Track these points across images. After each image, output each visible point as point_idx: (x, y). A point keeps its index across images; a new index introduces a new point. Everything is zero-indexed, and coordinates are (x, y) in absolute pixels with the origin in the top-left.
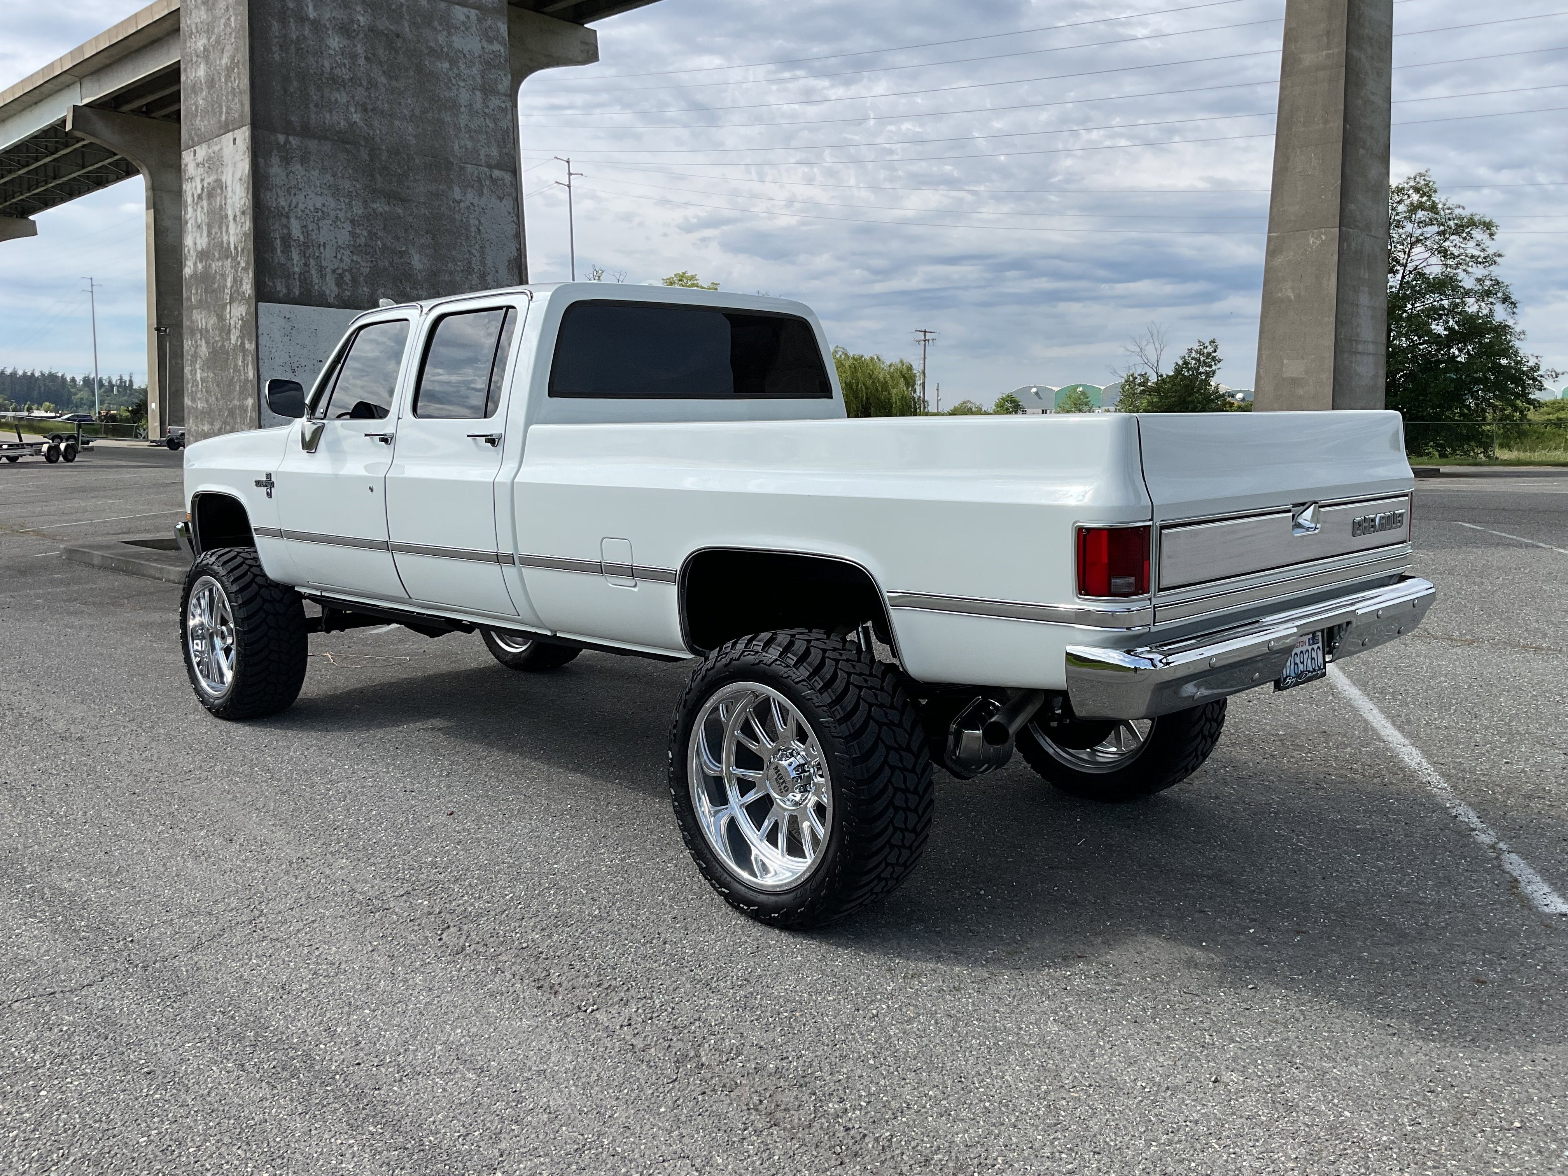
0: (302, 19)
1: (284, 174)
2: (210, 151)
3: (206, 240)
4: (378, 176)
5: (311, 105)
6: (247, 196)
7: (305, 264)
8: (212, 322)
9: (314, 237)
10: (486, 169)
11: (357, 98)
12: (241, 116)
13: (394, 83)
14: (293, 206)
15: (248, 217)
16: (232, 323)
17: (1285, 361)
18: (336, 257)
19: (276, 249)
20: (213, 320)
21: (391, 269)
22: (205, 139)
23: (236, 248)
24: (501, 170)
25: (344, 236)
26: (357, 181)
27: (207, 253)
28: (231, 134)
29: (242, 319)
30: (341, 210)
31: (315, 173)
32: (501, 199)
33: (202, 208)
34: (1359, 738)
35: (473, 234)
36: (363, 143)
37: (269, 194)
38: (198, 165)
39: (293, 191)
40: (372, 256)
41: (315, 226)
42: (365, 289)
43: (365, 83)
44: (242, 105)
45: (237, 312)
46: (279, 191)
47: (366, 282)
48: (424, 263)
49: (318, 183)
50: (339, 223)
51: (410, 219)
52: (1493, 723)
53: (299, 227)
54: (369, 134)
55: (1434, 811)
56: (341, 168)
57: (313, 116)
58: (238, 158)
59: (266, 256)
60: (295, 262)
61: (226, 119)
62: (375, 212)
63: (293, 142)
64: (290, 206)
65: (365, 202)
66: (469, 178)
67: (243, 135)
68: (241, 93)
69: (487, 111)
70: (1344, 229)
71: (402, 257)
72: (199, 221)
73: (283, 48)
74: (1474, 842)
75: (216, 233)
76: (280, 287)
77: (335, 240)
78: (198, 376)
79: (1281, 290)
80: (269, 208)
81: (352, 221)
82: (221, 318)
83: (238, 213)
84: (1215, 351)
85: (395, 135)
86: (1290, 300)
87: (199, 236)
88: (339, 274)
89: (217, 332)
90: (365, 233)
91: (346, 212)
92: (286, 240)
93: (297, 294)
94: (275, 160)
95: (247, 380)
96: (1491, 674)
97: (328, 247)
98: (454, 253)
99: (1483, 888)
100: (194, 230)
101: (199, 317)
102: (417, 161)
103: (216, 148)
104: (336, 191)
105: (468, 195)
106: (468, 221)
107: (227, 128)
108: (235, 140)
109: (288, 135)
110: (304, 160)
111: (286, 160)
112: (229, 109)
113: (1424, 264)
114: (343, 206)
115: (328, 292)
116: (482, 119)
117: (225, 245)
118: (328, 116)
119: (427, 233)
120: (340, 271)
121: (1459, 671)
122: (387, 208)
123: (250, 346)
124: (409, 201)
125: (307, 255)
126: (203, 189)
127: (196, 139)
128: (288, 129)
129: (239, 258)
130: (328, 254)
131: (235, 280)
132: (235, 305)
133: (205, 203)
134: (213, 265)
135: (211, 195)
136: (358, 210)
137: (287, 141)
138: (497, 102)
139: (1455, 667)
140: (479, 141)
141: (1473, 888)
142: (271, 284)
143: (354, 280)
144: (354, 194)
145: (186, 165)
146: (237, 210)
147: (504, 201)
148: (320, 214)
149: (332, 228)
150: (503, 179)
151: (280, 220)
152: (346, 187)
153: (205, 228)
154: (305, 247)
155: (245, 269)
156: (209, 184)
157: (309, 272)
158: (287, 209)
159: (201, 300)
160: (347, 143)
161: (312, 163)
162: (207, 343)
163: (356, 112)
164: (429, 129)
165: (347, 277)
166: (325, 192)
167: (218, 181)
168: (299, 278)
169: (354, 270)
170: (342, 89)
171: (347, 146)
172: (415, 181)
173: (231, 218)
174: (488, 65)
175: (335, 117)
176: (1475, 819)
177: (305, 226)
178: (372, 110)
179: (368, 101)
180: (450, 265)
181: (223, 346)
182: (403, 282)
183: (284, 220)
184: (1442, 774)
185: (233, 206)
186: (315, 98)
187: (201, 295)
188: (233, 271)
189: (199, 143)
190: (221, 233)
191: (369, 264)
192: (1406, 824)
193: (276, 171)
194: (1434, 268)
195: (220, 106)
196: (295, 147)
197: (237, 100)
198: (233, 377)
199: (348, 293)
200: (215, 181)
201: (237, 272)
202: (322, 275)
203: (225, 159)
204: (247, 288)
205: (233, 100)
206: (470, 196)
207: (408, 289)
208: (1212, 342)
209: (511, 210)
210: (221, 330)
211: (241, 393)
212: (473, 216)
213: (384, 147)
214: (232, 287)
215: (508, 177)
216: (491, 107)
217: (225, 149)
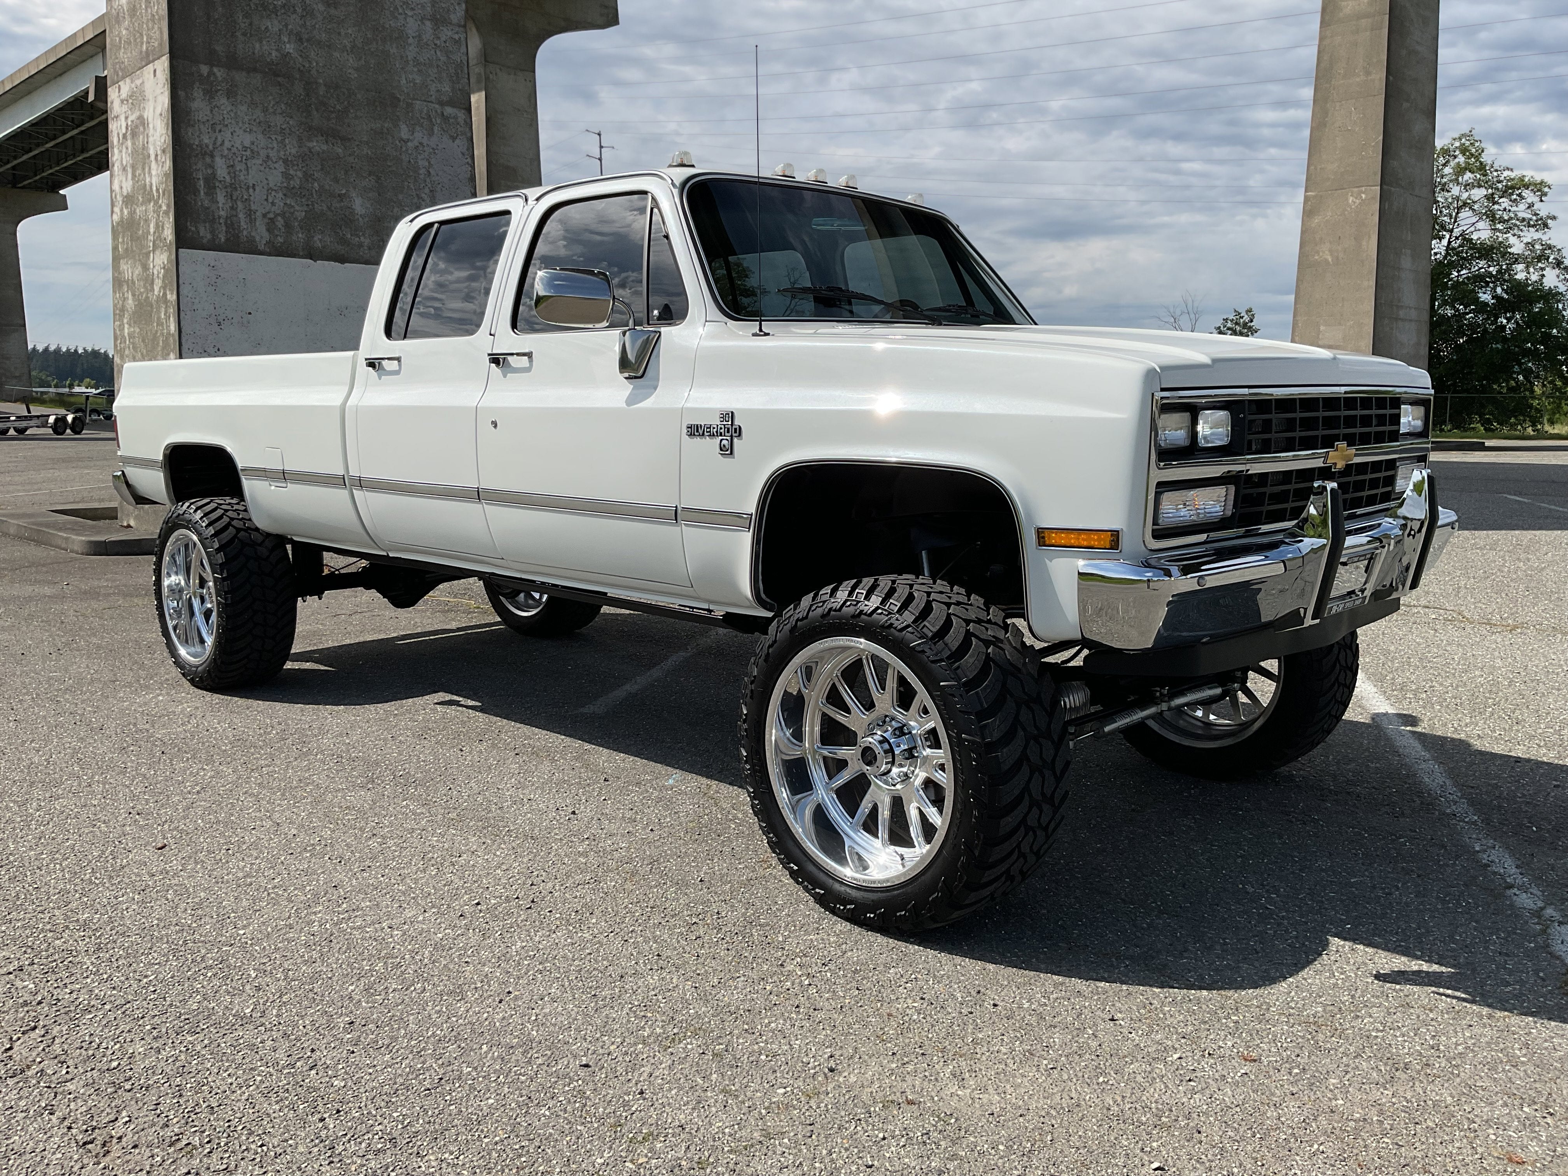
1: (208, 108)
2: (133, 86)
3: (130, 183)
4: (315, 113)
5: (238, 34)
6: (167, 133)
7: (232, 208)
8: (137, 272)
9: (242, 178)
10: (437, 106)
11: (290, 27)
12: (160, 45)
13: (333, 11)
14: (219, 143)
15: (168, 155)
16: (156, 272)
17: (1322, 328)
18: (267, 200)
19: (199, 191)
20: (138, 270)
21: (329, 213)
22: (128, 73)
23: (158, 190)
24: (453, 107)
25: (275, 178)
26: (291, 117)
27: (132, 197)
28: (151, 65)
29: (164, 268)
30: (273, 149)
31: (244, 108)
32: (454, 139)
33: (127, 148)
34: (1367, 749)
35: (422, 177)
36: (298, 76)
37: (190, 130)
38: (122, 101)
39: (218, 128)
40: (308, 199)
41: (243, 167)
42: (300, 235)
43: (299, 10)
44: (161, 33)
45: (160, 260)
46: (202, 126)
47: (301, 228)
48: (367, 208)
49: (246, 119)
50: (270, 163)
51: (351, 159)
52: (1540, 731)
53: (224, 167)
54: (304, 66)
55: (1457, 857)
56: (272, 103)
57: (240, 46)
58: (158, 91)
59: (188, 198)
60: (220, 205)
61: (147, 49)
62: (310, 152)
63: (218, 74)
64: (215, 144)
65: (300, 139)
66: (418, 115)
67: (162, 65)
68: (159, 19)
69: (438, 42)
70: (1385, 187)
71: (342, 201)
72: (124, 163)
74: (1512, 906)
75: (140, 175)
76: (204, 232)
77: (266, 182)
78: (126, 331)
79: (1318, 252)
80: (190, 146)
81: (285, 161)
82: (145, 267)
83: (159, 152)
84: (1252, 321)
85: (334, 67)
86: (1329, 263)
87: (124, 179)
88: (270, 219)
89: (142, 283)
90: (299, 174)
91: (279, 151)
92: (211, 181)
93: (223, 240)
94: (198, 93)
95: (169, 333)
96: (1537, 666)
97: (257, 188)
98: (400, 197)
99: (1522, 983)
100: (120, 173)
101: (125, 267)
102: (359, 96)
103: (138, 82)
104: (267, 128)
105: (416, 134)
106: (416, 162)
107: (148, 59)
108: (155, 71)
109: (212, 65)
110: (230, 94)
111: (210, 94)
112: (149, 37)
113: (1472, 229)
114: (275, 145)
115: (258, 238)
116: (433, 52)
117: (148, 188)
118: (257, 46)
119: (370, 175)
120: (271, 215)
121: (1499, 663)
122: (325, 147)
123: (172, 297)
124: (349, 140)
125: (234, 198)
126: (127, 128)
127: (120, 74)
128: (212, 59)
129: (160, 201)
130: (258, 196)
131: (157, 226)
132: (157, 252)
133: (129, 143)
134: (138, 211)
135: (134, 135)
136: (292, 149)
137: (211, 73)
138: (450, 33)
139: (1493, 659)
140: (430, 75)
141: (1508, 984)
142: (193, 229)
143: (288, 226)
144: (288, 131)
145: (112, 103)
146: (158, 148)
147: (457, 141)
148: (248, 153)
149: (262, 169)
150: (456, 118)
151: (204, 159)
152: (278, 124)
153: (130, 170)
154: (232, 188)
155: (166, 213)
156: (132, 121)
157: (236, 216)
158: (211, 147)
159: (127, 249)
160: (278, 76)
161: (239, 98)
162: (133, 295)
163: (289, 42)
164: (373, 61)
165: (280, 222)
166: (255, 129)
167: (141, 118)
168: (226, 223)
169: (287, 215)
170: (273, 16)
171: (279, 79)
172: (356, 117)
173: (153, 157)
175: (265, 47)
176: (1514, 870)
177: (232, 166)
178: (308, 40)
179: (303, 30)
180: (396, 210)
181: (147, 298)
182: (343, 227)
183: (208, 160)
184: (1472, 803)
185: (154, 144)
186: (243, 25)
187: (128, 243)
188: (155, 215)
189: (123, 78)
190: (144, 175)
191: (306, 208)
192: (1419, 876)
193: (199, 105)
194: (1482, 233)
195: (141, 35)
196: (220, 79)
197: (156, 26)
198: (157, 331)
199: (281, 240)
200: (138, 118)
201: (159, 216)
202: (251, 218)
203: (146, 94)
204: (169, 233)
205: (153, 28)
206: (419, 135)
207: (349, 236)
208: (1249, 311)
209: (465, 150)
210: (146, 280)
211: (163, 348)
212: (422, 156)
213: (321, 81)
214: (155, 233)
215: (461, 115)
216: (443, 39)
217: (146, 84)
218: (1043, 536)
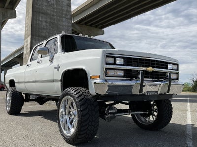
0: (39, 20)
3: (26, 52)
11: (47, 31)
12: (30, 34)
13: (53, 29)
22: (26, 38)
27: (26, 54)
38: (25, 42)
43: (49, 29)
44: (30, 32)
57: (40, 34)
61: (28, 35)
67: (30, 37)
72: (25, 50)
73: (36, 24)
94: (34, 40)
110: (38, 40)
111: (36, 40)
118: (42, 34)
128: (36, 36)
134: (26, 56)
135: (26, 46)
161: (40, 41)
167: (27, 44)
170: (45, 30)
173: (28, 49)
174: (68, 27)
175: (44, 34)
186: (41, 31)
196: (37, 38)
203: (28, 41)
217: (28, 39)
218: (91, 78)
